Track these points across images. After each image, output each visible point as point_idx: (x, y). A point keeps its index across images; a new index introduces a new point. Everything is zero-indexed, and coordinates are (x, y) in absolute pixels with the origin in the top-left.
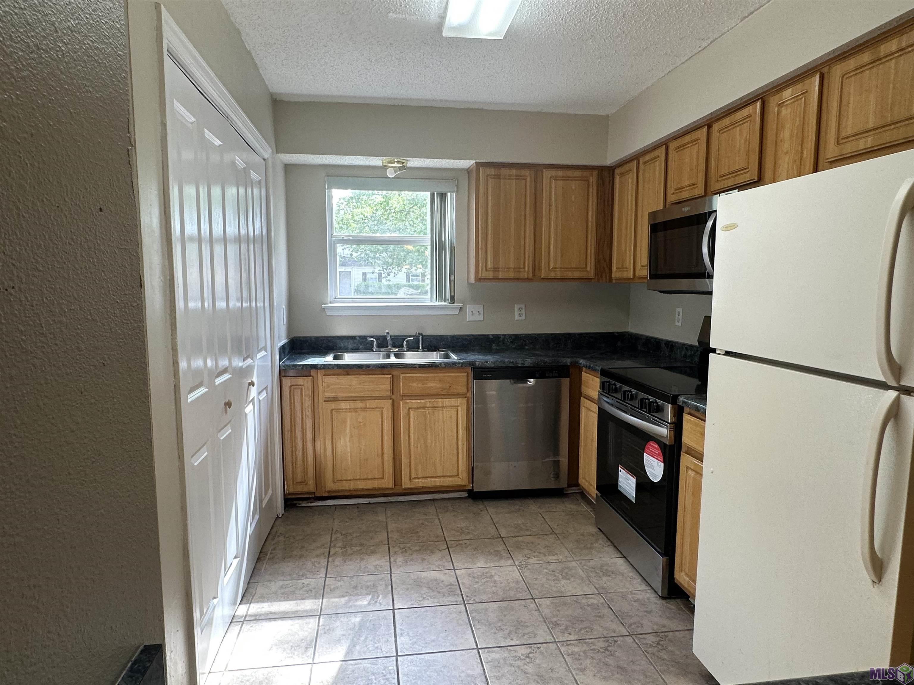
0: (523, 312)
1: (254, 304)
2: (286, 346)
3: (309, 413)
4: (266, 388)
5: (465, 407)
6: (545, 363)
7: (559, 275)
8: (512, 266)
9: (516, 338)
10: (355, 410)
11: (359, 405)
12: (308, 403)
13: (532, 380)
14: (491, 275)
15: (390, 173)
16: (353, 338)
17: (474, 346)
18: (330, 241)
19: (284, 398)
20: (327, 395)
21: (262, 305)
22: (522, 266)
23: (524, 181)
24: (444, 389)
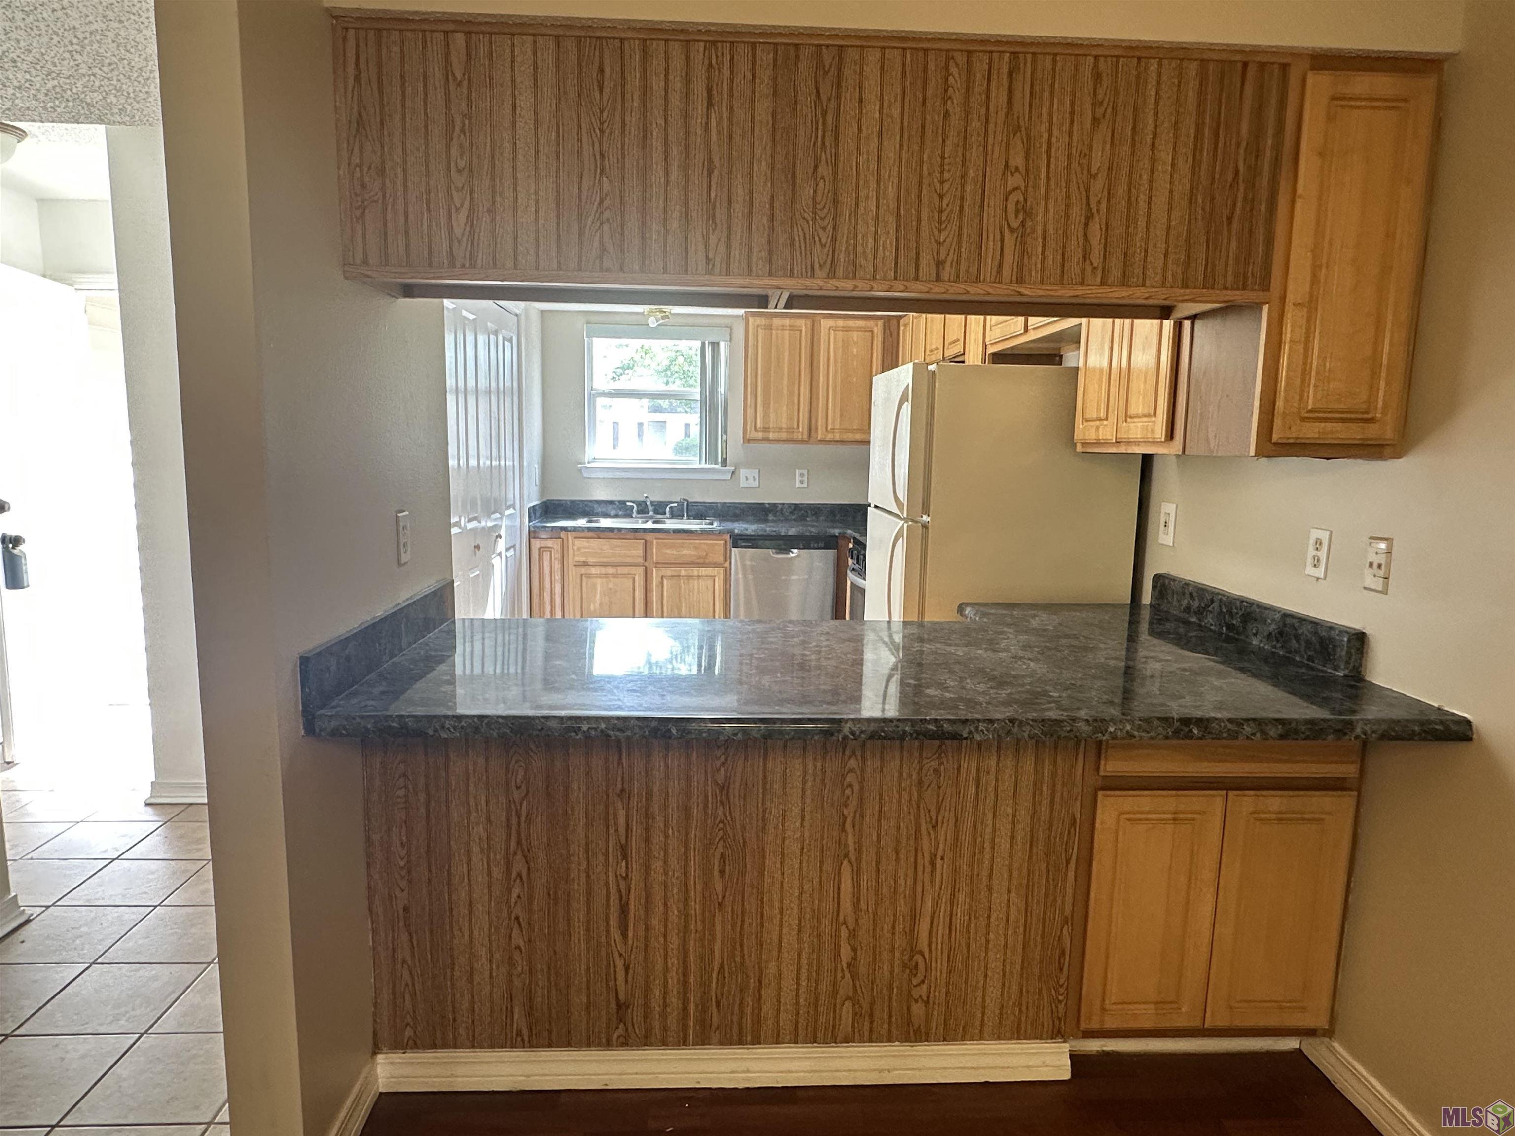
0: (805, 479)
1: (502, 463)
2: (537, 508)
3: (558, 577)
4: (514, 547)
5: (722, 577)
6: (811, 532)
7: (838, 437)
8: (784, 426)
9: (796, 507)
10: (606, 576)
11: (610, 570)
12: (557, 566)
13: (796, 551)
14: (760, 435)
15: (652, 322)
16: (611, 503)
17: (747, 516)
18: (590, 394)
19: (532, 560)
20: (577, 559)
21: (511, 464)
22: (796, 426)
23: (798, 333)
24: (700, 557)
